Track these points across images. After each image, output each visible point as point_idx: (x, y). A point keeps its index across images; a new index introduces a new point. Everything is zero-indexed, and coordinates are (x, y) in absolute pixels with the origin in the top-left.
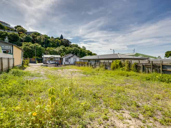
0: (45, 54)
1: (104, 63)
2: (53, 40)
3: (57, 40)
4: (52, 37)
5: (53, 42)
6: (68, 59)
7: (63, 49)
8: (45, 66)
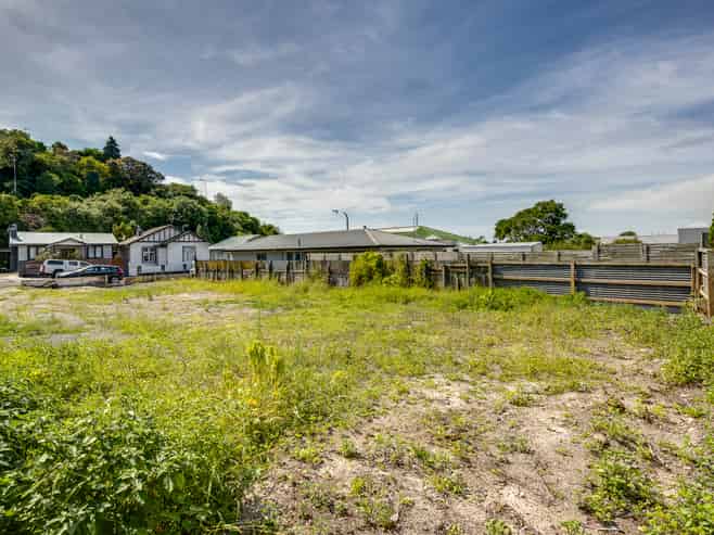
0: (24, 228)
1: (324, 262)
2: (65, 159)
3: (88, 162)
4: (60, 147)
5: (66, 171)
6: (154, 249)
7: (124, 203)
8: (42, 287)
